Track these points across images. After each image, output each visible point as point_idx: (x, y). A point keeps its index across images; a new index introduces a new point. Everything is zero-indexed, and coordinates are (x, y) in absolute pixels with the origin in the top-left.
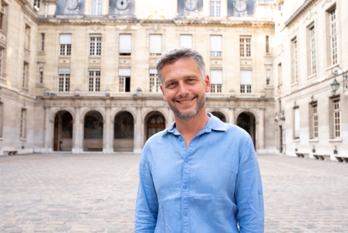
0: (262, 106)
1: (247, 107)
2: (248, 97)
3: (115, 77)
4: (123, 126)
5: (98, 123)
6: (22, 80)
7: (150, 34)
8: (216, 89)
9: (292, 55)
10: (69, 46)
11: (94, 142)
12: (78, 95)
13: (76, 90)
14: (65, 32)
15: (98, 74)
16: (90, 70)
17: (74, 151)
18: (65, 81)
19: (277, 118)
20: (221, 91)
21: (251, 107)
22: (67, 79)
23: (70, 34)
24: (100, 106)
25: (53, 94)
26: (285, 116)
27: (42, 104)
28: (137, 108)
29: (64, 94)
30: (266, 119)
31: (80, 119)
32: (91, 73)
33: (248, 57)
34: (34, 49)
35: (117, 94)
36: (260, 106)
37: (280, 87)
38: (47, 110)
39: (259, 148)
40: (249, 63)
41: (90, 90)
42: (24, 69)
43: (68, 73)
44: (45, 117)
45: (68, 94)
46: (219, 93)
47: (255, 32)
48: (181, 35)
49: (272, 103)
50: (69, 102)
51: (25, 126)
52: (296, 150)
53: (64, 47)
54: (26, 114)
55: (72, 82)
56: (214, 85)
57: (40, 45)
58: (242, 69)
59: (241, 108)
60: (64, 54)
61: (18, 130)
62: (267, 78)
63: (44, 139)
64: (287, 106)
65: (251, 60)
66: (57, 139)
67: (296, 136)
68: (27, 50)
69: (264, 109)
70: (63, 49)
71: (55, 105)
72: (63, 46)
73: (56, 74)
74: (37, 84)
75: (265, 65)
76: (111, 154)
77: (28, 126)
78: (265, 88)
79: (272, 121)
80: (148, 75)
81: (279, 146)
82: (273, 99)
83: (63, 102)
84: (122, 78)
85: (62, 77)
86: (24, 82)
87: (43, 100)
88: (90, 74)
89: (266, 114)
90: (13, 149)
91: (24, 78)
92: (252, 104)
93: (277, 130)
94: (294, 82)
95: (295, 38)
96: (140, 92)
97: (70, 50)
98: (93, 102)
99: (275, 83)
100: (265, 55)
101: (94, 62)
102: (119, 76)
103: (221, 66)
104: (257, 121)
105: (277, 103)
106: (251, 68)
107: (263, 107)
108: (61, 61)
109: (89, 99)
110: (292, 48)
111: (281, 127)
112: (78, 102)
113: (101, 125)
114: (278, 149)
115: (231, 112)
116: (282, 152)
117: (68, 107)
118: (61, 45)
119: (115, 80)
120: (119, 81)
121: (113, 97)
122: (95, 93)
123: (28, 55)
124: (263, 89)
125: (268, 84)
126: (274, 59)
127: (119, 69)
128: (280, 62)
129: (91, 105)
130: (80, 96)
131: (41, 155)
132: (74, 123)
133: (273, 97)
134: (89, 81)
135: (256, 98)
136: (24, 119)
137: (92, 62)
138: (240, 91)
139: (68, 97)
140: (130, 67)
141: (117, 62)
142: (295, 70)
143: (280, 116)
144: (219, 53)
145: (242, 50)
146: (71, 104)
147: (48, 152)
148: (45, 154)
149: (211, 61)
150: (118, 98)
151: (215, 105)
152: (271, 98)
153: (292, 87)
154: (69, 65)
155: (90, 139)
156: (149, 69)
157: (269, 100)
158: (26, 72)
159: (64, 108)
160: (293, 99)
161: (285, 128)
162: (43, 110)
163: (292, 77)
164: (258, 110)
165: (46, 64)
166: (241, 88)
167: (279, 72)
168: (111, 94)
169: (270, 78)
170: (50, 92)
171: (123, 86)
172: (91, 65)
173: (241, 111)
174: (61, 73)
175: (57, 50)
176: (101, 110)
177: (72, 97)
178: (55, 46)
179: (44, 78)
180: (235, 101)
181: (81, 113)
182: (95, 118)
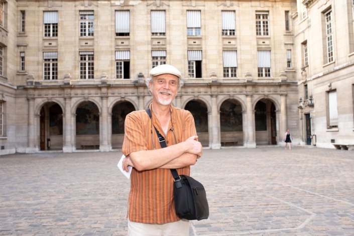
0: (284, 91)
1: (266, 93)
2: (268, 81)
3: (112, 61)
4: (121, 119)
5: (92, 116)
7: (152, 10)
8: (230, 73)
9: (323, 30)
10: (55, 25)
11: (88, 139)
12: (69, 84)
13: (65, 78)
14: (50, 9)
15: (92, 57)
16: (81, 54)
17: (66, 149)
18: (51, 67)
19: (301, 104)
20: (235, 76)
21: (271, 93)
22: (53, 65)
23: (57, 11)
24: (94, 95)
25: (37, 83)
26: (314, 101)
27: (25, 96)
28: (138, 97)
29: (51, 82)
30: (288, 106)
31: (71, 111)
32: (83, 58)
33: (266, 36)
34: (12, 29)
35: (115, 81)
36: (281, 91)
37: (306, 69)
38: (31, 102)
39: (281, 140)
40: (267, 42)
41: (81, 77)
43: (55, 58)
44: (29, 111)
45: (55, 82)
46: (234, 78)
47: (273, 7)
48: (188, 10)
49: (294, 87)
50: (57, 92)
51: (5, 122)
52: (333, 141)
53: (49, 27)
54: (5, 107)
55: (59, 70)
56: (228, 68)
57: (20, 24)
58: (259, 50)
59: (259, 94)
60: (49, 35)
62: (288, 59)
63: (28, 136)
64: (317, 90)
65: (270, 38)
66: (44, 136)
67: (331, 125)
68: (4, 30)
69: (286, 95)
70: (48, 29)
71: (40, 96)
72: (47, 26)
73: (41, 59)
74: (18, 72)
75: (285, 44)
76: (110, 152)
77: (9, 122)
78: (287, 70)
79: (295, 108)
80: (151, 58)
81: (305, 137)
82: (295, 84)
83: (50, 92)
84: (119, 62)
85: (47, 62)
87: (27, 90)
88: (81, 59)
89: (288, 100)
92: (272, 89)
93: (302, 119)
94: (327, 62)
95: (330, 8)
96: (142, 78)
97: (57, 31)
98: (86, 91)
99: (298, 64)
100: (285, 34)
101: (86, 43)
102: (116, 60)
103: (236, 46)
104: (277, 109)
105: (301, 89)
106: (270, 48)
107: (285, 93)
108: (47, 44)
109: (82, 87)
110: (323, 21)
111: (308, 116)
113: (97, 118)
114: (303, 141)
115: (249, 99)
116: (310, 144)
117: (57, 97)
118: (46, 24)
119: (112, 65)
120: (116, 66)
121: (110, 85)
122: (88, 81)
123: (6, 36)
124: (283, 71)
125: (290, 66)
126: (295, 37)
127: (115, 51)
128: (305, 40)
129: (84, 94)
130: (71, 84)
131: (26, 155)
132: (65, 117)
133: (296, 81)
134: (80, 67)
135: (276, 83)
136: (3, 113)
137: (84, 44)
138: (257, 75)
139: (55, 86)
140: (129, 49)
141: (113, 44)
142: (328, 47)
143: (305, 103)
144: (233, 32)
145: (258, 28)
146: (59, 95)
147: (33, 152)
148: (30, 155)
149: (223, 40)
150: (116, 86)
151: (229, 92)
152: (294, 83)
153: (324, 67)
154: (56, 48)
155: (83, 135)
156: (152, 51)
157: (291, 84)
158: (4, 57)
159: (51, 99)
160: (328, 81)
161: (314, 115)
162: (27, 102)
163: (325, 56)
164: (279, 96)
165: (28, 47)
166: (259, 71)
167: (302, 52)
168: (108, 81)
169: (291, 59)
170: (34, 81)
171: (121, 72)
172: (83, 48)
173: (259, 98)
174: (46, 58)
175: (41, 30)
176: (96, 100)
177: (60, 86)
178: (38, 25)
179: (26, 64)
180: (253, 87)
181: (72, 104)
182: (88, 110)
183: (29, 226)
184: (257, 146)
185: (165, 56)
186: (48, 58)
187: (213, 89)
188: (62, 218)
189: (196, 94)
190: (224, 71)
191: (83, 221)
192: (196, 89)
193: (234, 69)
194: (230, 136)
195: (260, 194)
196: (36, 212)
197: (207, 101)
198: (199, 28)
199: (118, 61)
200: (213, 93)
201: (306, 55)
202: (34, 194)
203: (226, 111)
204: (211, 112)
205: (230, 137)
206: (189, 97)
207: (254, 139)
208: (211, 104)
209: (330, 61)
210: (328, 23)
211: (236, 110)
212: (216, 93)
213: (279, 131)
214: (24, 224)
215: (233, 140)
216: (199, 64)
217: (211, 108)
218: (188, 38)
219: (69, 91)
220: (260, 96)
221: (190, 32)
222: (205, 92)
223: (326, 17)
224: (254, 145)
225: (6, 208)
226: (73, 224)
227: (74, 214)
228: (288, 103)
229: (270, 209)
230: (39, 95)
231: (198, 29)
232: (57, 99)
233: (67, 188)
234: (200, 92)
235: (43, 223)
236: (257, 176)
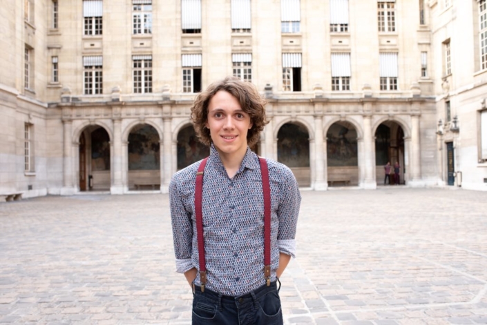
0: (416, 110)
1: (391, 113)
2: (394, 96)
3: (177, 68)
4: (189, 149)
5: (149, 144)
6: (24, 75)
8: (341, 85)
9: (475, 24)
10: (99, 19)
11: (145, 176)
12: (118, 100)
13: (113, 91)
15: (149, 63)
16: (135, 58)
17: (114, 190)
18: (94, 77)
19: (441, 129)
20: (348, 88)
21: (398, 113)
22: (97, 74)
24: (153, 116)
25: (74, 99)
26: (459, 125)
27: (59, 116)
29: (93, 98)
30: (422, 131)
31: (121, 138)
32: (137, 64)
33: (392, 33)
34: (41, 24)
35: (181, 96)
36: (412, 110)
37: (448, 79)
38: (67, 125)
39: (411, 179)
40: (393, 41)
41: (135, 91)
42: (26, 58)
43: (99, 64)
44: (64, 137)
45: (99, 98)
46: (346, 91)
49: (431, 105)
50: (102, 111)
51: (33, 152)
53: (91, 22)
54: (33, 132)
55: (104, 80)
56: (338, 78)
57: (51, 18)
58: (382, 52)
59: (382, 114)
60: (91, 32)
61: (21, 160)
62: (423, 65)
63: (63, 172)
64: (464, 109)
65: (397, 36)
66: (85, 171)
67: (484, 157)
68: (30, 26)
69: (419, 116)
70: (88, 25)
72: (88, 20)
73: (80, 66)
74: (49, 84)
75: (419, 44)
77: (38, 152)
78: (421, 81)
79: (432, 134)
80: (231, 64)
81: (445, 174)
82: (432, 100)
83: (93, 111)
84: (187, 69)
85: (89, 71)
86: (26, 79)
87: (61, 108)
88: (135, 66)
89: (422, 123)
90: (13, 191)
91: (26, 73)
92: (400, 107)
93: (441, 149)
94: (479, 70)
97: (101, 27)
98: (142, 110)
99: (436, 73)
100: (419, 29)
101: (142, 44)
102: (183, 67)
103: (348, 48)
104: (406, 135)
105: (441, 106)
106: (397, 49)
107: (418, 112)
108: (87, 45)
109: (136, 105)
110: (475, 10)
111: (450, 145)
112: (117, 110)
113: (156, 147)
114: (443, 180)
115: (367, 121)
116: (453, 185)
117: (101, 119)
118: (86, 18)
119: (177, 74)
120: (182, 75)
121: (174, 101)
122: (144, 96)
123: (32, 34)
124: (416, 83)
125: (424, 75)
126: (433, 34)
127: (182, 55)
128: (448, 38)
129: (139, 114)
130: (121, 100)
131: (61, 198)
132: (113, 145)
133: (433, 96)
134: (133, 76)
135: (405, 99)
136: (30, 141)
137: (138, 45)
138: (379, 87)
139: (100, 103)
140: (201, 51)
141: (179, 44)
142: (481, 48)
143: (447, 127)
144: (344, 27)
145: (381, 21)
146: (105, 115)
147: (71, 194)
148: (67, 198)
149: (331, 39)
150: (183, 103)
151: (339, 111)
152: (430, 98)
153: (475, 76)
154: (100, 51)
155: (137, 171)
156: (232, 54)
157: (427, 100)
158: (30, 63)
159: (94, 121)
160: (480, 95)
161: (459, 144)
162: (61, 125)
163: (476, 61)
164: (409, 117)
165: (62, 50)
166: (381, 82)
167: (443, 54)
168: (171, 96)
169: (426, 65)
170: (71, 96)
171: (189, 83)
172: (137, 50)
173: (382, 119)
174: (87, 65)
175: (79, 26)
176: (155, 122)
177: (106, 103)
178: (76, 19)
179: (59, 73)
180: (373, 104)
181: (123, 128)
182: (144, 136)
183: (96, 295)
184: (379, 187)
185: (250, 61)
186: (89, 65)
187: (318, 107)
188: (138, 285)
189: (294, 114)
190: (333, 82)
191: (168, 290)
192: (293, 108)
193: (346, 79)
194: (340, 172)
195: (403, 254)
196: (99, 276)
197: (309, 124)
198: (298, 22)
199: (185, 69)
200: (317, 113)
201: (449, 59)
202: (90, 251)
203: (335, 138)
204: (314, 139)
205: (339, 174)
206: (284, 118)
207: (373, 177)
208: (314, 129)
209: (483, 68)
210: (482, 14)
211: (348, 136)
212: (321, 113)
213: (409, 165)
214: (88, 293)
215: (344, 178)
216: (297, 72)
217: (314, 134)
218: (282, 36)
219: (118, 109)
220: (382, 116)
221: (285, 27)
222: (306, 112)
223: (479, 5)
224: (374, 185)
225: (56, 270)
226: (154, 294)
227: (151, 280)
228: (422, 126)
229: (423, 275)
230: (78, 116)
231: (296, 24)
232: (103, 121)
233: (131, 244)
234: (299, 112)
235: (112, 291)
236: (391, 229)
